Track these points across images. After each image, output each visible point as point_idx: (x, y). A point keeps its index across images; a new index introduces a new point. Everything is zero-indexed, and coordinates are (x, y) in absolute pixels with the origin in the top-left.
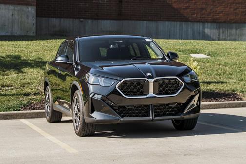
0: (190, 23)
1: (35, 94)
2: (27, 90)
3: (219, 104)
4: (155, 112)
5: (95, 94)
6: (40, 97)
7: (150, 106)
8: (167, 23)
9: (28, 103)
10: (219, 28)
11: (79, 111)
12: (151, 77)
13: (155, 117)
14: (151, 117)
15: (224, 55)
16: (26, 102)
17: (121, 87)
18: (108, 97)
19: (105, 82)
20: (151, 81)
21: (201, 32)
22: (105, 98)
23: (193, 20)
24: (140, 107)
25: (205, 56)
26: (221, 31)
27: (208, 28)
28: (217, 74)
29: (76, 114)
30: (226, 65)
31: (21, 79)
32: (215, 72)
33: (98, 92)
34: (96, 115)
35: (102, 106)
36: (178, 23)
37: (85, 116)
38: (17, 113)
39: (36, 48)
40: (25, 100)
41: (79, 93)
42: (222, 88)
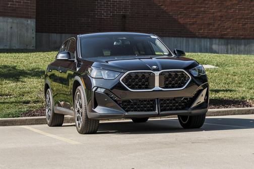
0: (196, 39)
1: (35, 102)
2: (26, 98)
3: (227, 111)
4: (161, 107)
5: (98, 87)
6: (41, 104)
7: (156, 100)
8: (173, 38)
9: (27, 110)
10: (227, 44)
11: (81, 107)
12: (157, 70)
13: (161, 111)
14: (157, 111)
15: (233, 66)
16: (26, 109)
17: (125, 80)
18: (112, 91)
19: (108, 75)
20: (157, 74)
21: (208, 48)
22: (108, 92)
23: (200, 36)
24: (145, 101)
25: (213, 67)
26: (229, 47)
27: (215, 44)
28: (225, 83)
29: (78, 111)
30: (234, 74)
31: (21, 88)
32: (223, 81)
33: (101, 85)
34: (99, 110)
35: (106, 100)
36: (185, 39)
37: (88, 112)
38: (15, 120)
39: (35, 59)
40: (25, 108)
41: (82, 89)
42: (231, 96)
